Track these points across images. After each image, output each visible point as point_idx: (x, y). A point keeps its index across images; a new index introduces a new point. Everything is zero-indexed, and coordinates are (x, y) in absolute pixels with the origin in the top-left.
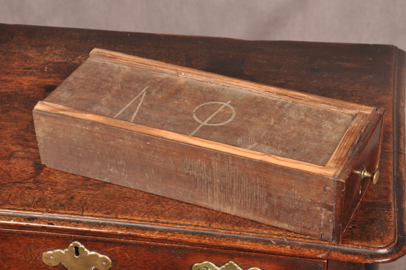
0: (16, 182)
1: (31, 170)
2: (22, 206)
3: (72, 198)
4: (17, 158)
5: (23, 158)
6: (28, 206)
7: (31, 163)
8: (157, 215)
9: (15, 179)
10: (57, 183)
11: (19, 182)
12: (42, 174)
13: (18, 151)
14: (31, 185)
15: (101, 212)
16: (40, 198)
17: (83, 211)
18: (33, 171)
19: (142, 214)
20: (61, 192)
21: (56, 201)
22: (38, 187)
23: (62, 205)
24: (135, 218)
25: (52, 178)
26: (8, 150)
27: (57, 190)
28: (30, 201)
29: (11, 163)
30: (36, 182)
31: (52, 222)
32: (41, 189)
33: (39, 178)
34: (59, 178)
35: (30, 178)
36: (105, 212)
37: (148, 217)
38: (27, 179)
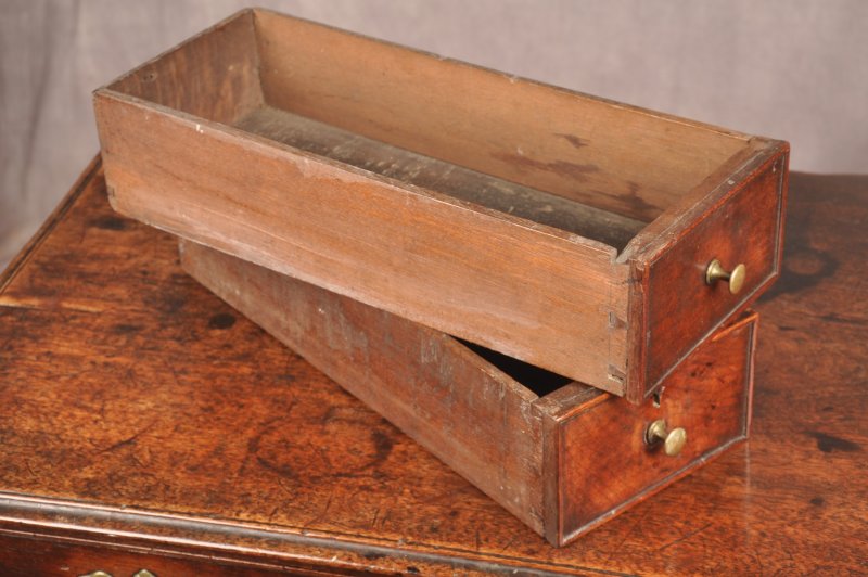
0: (340, 475)
1: (368, 448)
2: (354, 528)
3: (455, 514)
4: (339, 420)
5: (352, 422)
6: (366, 527)
7: (368, 433)
8: (638, 562)
9: (337, 467)
10: (421, 479)
11: (346, 475)
12: (391, 458)
13: (340, 407)
14: (370, 482)
15: (516, 547)
16: (389, 512)
17: (479, 544)
18: (373, 451)
19: (605, 558)
20: (433, 500)
21: (422, 520)
22: (384, 487)
23: (434, 530)
24: (589, 566)
25: (411, 467)
26: (321, 403)
27: (422, 496)
28: (370, 516)
29: (327, 433)
30: (380, 476)
31: (414, 564)
32: (390, 492)
33: (385, 467)
34: (426, 467)
35: (368, 466)
36: (524, 548)
37: (618, 564)
38: (362, 469)
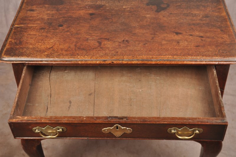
0: (94, 49)
1: (97, 44)
2: (100, 57)
3: (117, 52)
4: (90, 40)
5: (92, 40)
6: (102, 56)
7: (96, 41)
8: (152, 56)
9: (93, 48)
10: (109, 48)
11: (95, 48)
12: (102, 45)
13: (89, 38)
14: (100, 49)
15: (130, 56)
16: (105, 53)
17: (123, 56)
18: (98, 44)
19: (146, 56)
20: (113, 51)
21: (112, 54)
22: (103, 50)
23: (115, 55)
24: (144, 57)
25: (106, 46)
26: (85, 37)
27: (110, 50)
28: (102, 54)
29: (89, 42)
30: (101, 48)
31: (112, 61)
32: (104, 50)
33: (101, 46)
34: (109, 46)
35: (98, 47)
36: (131, 56)
37: (149, 56)
38: (97, 47)
